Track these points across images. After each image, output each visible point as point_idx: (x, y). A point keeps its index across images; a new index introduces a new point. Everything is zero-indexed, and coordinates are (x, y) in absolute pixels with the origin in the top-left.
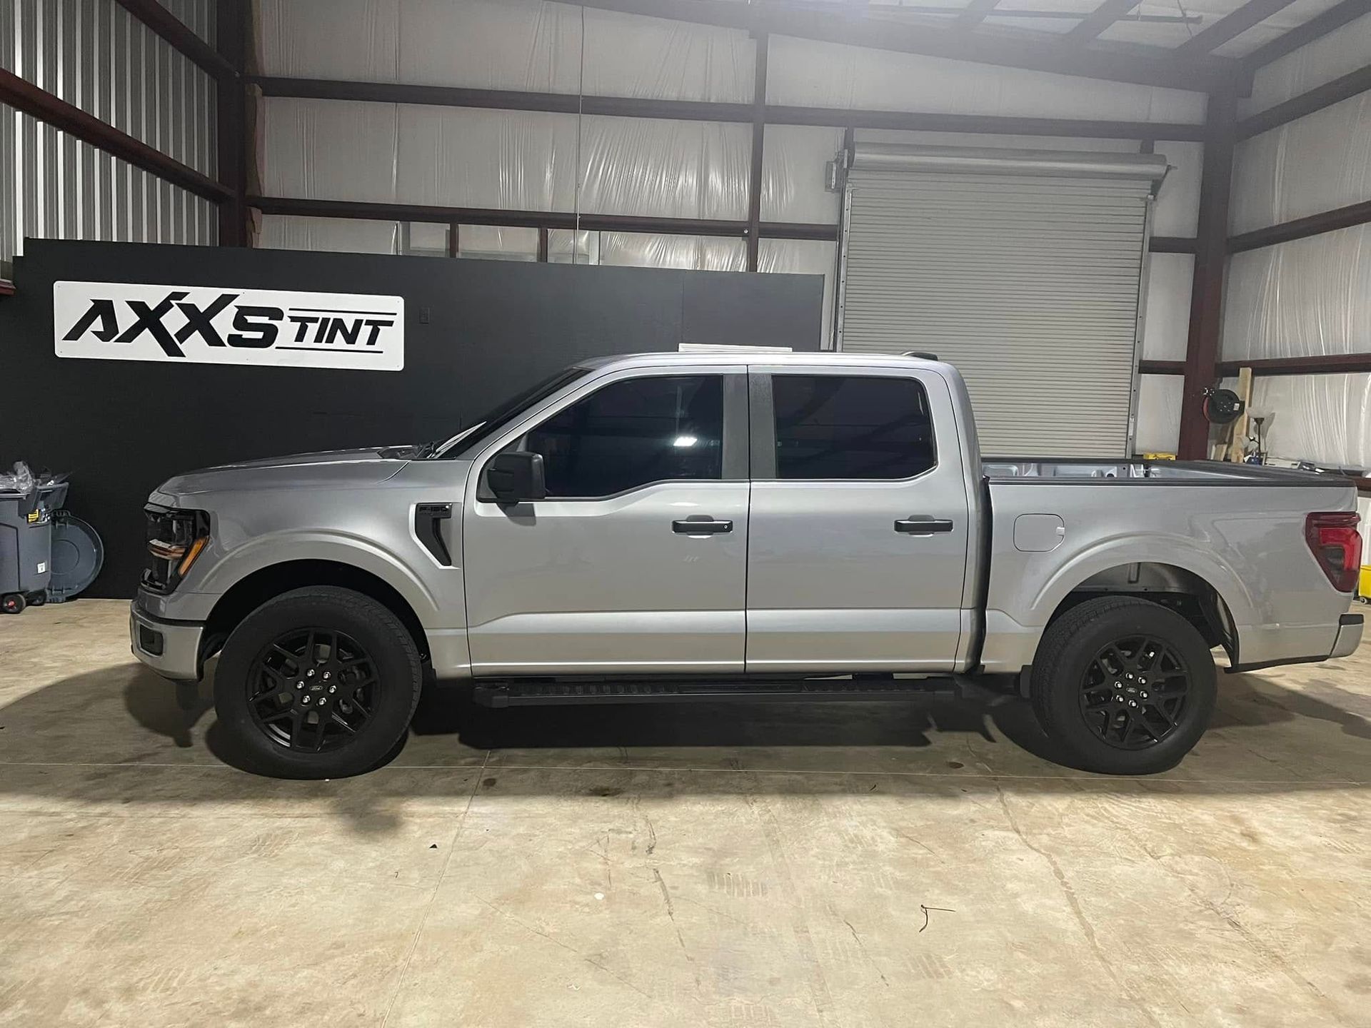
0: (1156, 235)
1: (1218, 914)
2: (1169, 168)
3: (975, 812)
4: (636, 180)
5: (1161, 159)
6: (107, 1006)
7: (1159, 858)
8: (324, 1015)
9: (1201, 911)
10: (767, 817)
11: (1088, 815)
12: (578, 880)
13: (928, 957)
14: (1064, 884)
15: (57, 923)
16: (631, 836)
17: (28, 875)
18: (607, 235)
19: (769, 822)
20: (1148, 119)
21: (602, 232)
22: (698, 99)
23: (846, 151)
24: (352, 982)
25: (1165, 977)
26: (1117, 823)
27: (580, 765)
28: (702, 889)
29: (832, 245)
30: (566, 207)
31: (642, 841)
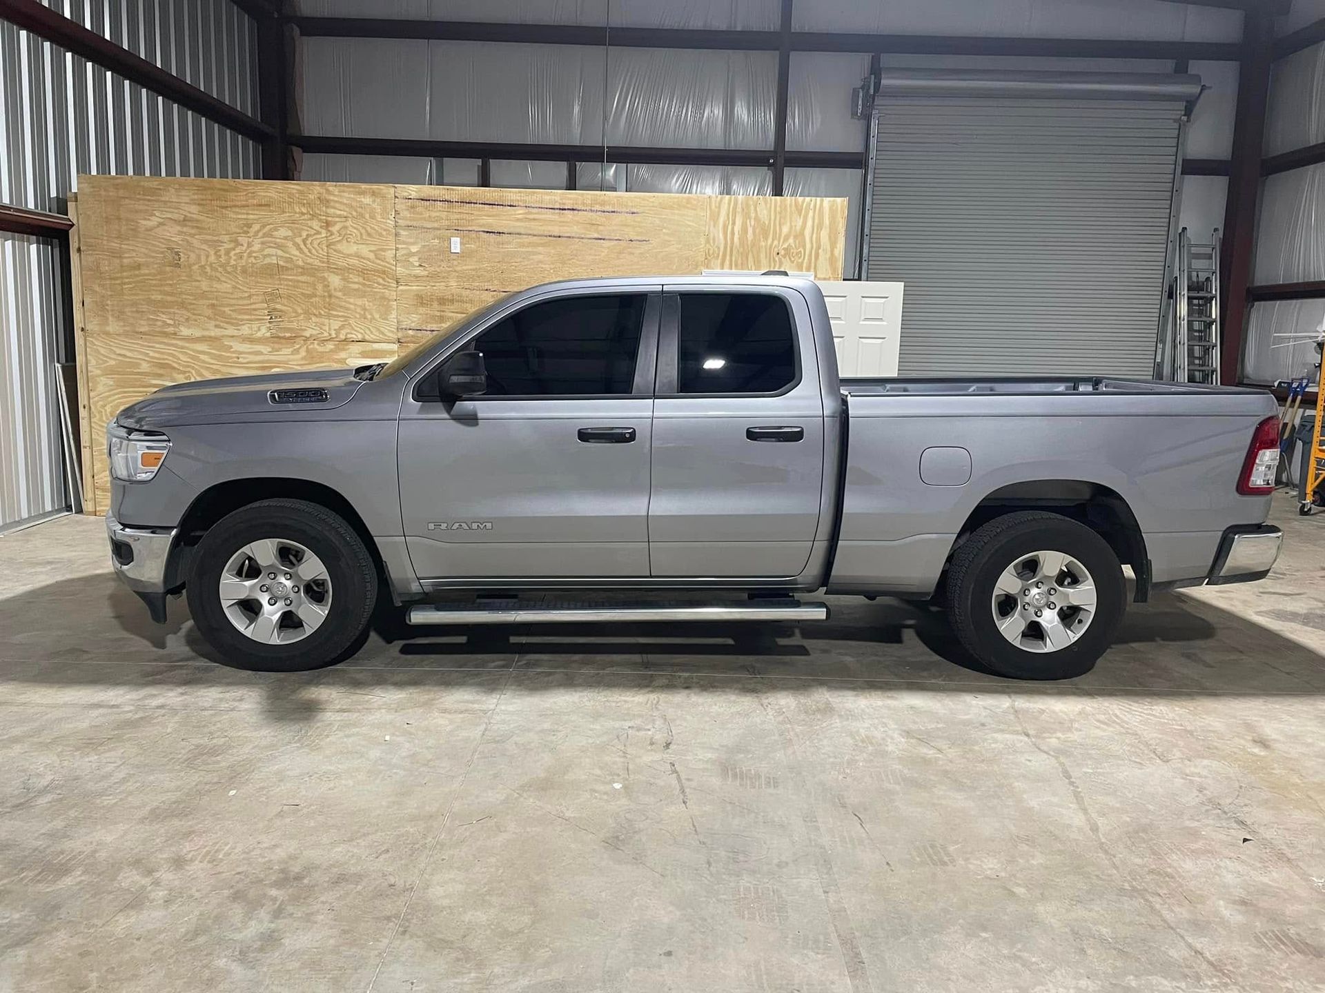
0: (1188, 158)
1: (1225, 813)
2: (1203, 88)
3: (985, 717)
4: (662, 114)
5: (1197, 79)
6: (157, 875)
7: (1168, 761)
8: (357, 885)
9: (1207, 811)
10: (781, 718)
11: (1098, 721)
12: (598, 772)
13: (932, 847)
14: (1072, 783)
15: (114, 801)
16: (650, 733)
17: (87, 760)
18: (634, 167)
19: (783, 722)
20: (1183, 39)
21: (629, 165)
22: (724, 27)
23: (873, 76)
24: (384, 856)
25: (1169, 870)
26: (1128, 728)
27: (604, 669)
28: (716, 781)
29: (858, 173)
30: (594, 140)
31: (660, 737)
